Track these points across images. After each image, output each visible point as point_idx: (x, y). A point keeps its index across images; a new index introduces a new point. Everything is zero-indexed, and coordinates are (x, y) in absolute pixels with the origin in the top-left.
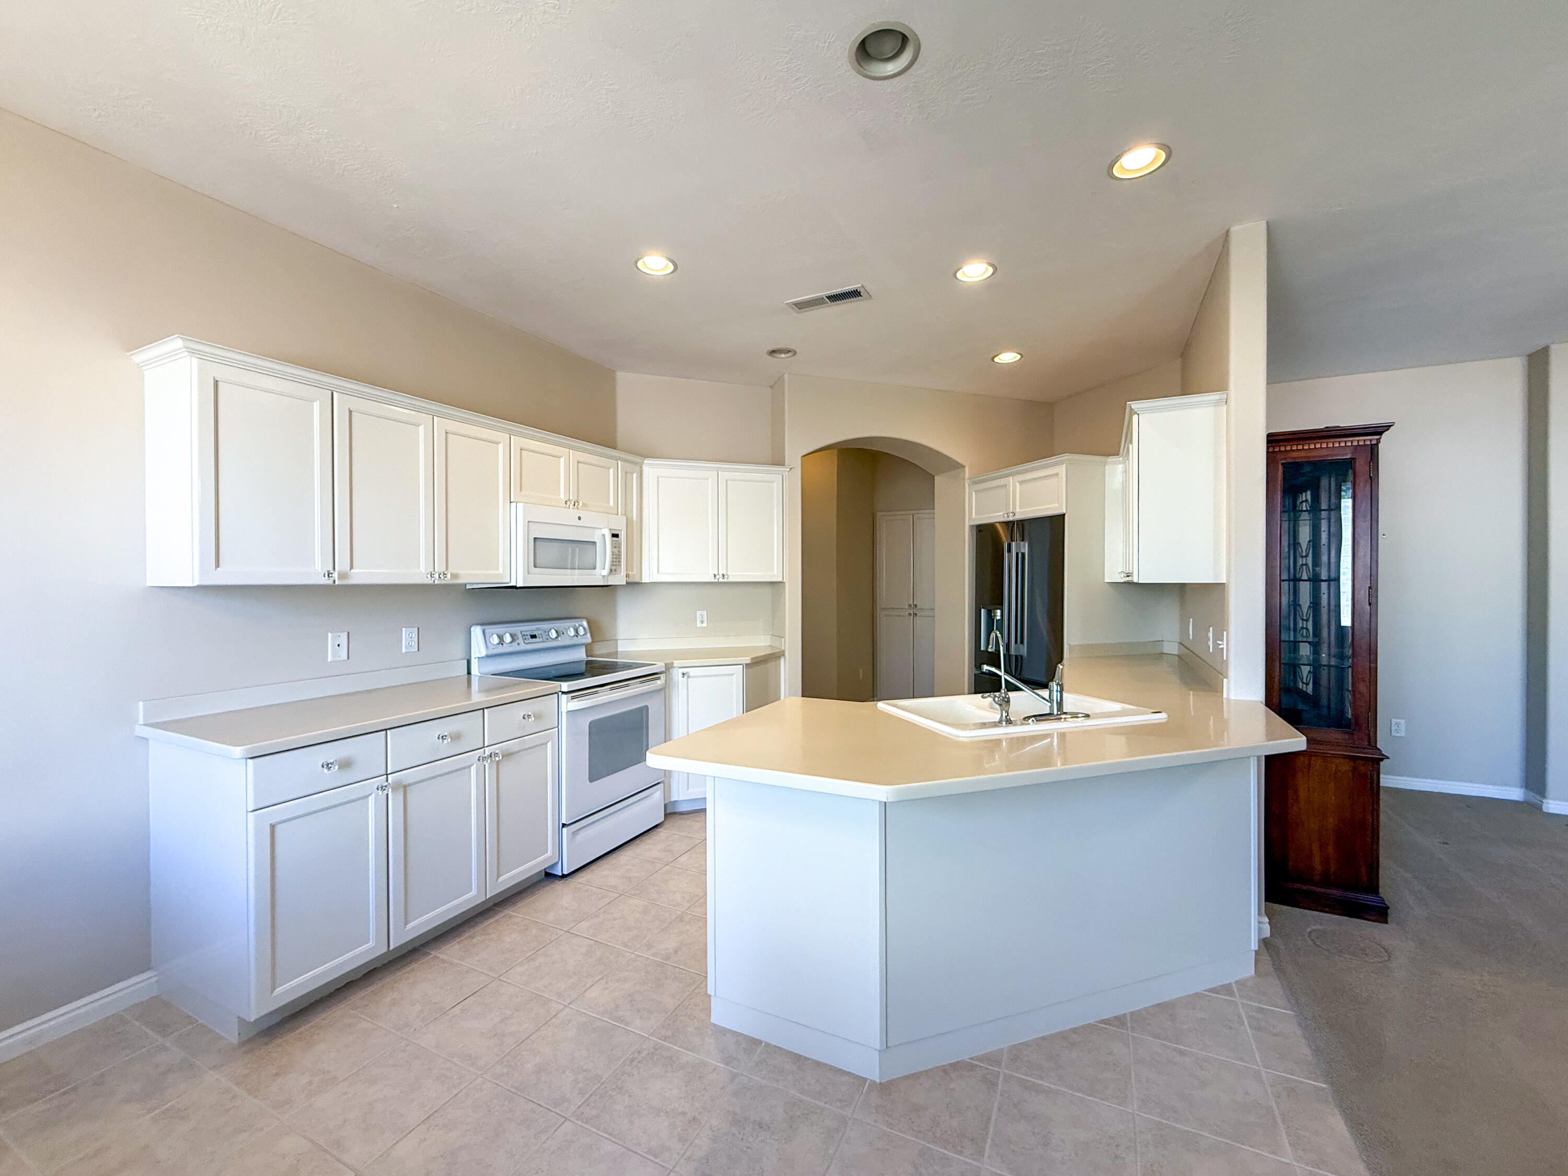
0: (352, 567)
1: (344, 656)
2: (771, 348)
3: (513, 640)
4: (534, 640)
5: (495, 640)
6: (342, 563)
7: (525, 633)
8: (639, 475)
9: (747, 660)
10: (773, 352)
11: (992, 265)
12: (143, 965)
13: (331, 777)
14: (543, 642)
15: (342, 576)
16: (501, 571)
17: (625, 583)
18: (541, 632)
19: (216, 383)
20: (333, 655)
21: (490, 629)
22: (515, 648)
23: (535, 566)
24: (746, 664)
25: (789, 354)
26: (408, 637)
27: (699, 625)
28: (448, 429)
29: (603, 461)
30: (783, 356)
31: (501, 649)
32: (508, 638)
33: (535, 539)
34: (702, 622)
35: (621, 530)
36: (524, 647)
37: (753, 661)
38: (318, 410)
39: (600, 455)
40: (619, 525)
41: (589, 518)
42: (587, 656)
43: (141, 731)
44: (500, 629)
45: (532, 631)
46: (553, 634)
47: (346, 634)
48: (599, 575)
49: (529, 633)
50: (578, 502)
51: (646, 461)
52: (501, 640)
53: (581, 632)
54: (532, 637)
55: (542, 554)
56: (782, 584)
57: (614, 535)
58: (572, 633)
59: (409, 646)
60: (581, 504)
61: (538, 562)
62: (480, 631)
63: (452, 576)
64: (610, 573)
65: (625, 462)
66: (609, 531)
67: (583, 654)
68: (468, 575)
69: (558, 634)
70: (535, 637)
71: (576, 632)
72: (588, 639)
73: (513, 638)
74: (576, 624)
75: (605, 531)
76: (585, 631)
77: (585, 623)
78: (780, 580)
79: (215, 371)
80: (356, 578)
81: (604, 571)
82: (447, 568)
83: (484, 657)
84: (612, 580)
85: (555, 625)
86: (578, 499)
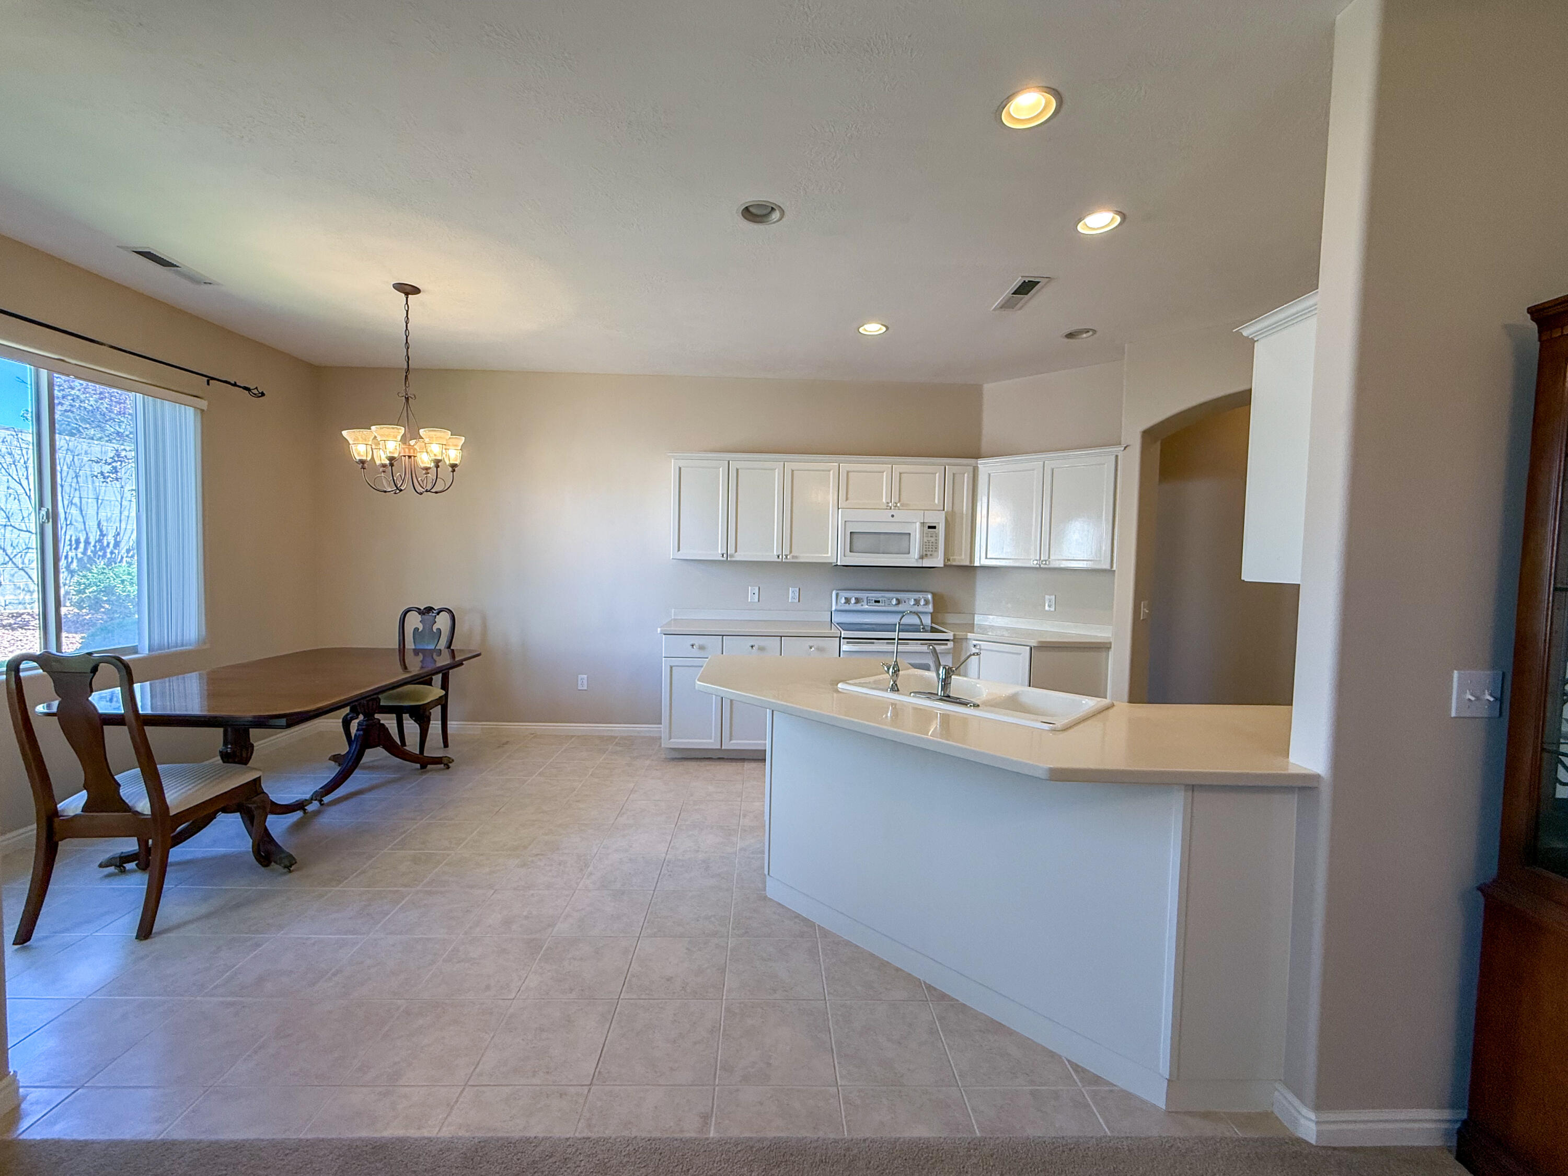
0: (736, 551)
1: (756, 600)
2: (1068, 331)
3: (856, 603)
4: (877, 604)
5: (843, 601)
6: (731, 550)
7: (871, 599)
8: (971, 475)
9: (1033, 643)
10: (1070, 335)
11: (1119, 213)
13: (695, 652)
14: (885, 606)
15: (734, 556)
16: (830, 554)
17: (942, 566)
18: (885, 599)
19: (680, 469)
20: (751, 598)
21: (840, 593)
22: (858, 607)
23: (850, 551)
24: (1034, 646)
25: (1091, 333)
26: (792, 593)
27: (1047, 608)
28: (793, 468)
29: (930, 469)
30: (1085, 335)
31: (847, 607)
32: (853, 601)
33: (852, 532)
34: (1049, 606)
35: (939, 523)
36: (866, 607)
37: (1040, 645)
38: (722, 472)
39: (926, 464)
40: (939, 519)
41: (900, 515)
42: (932, 623)
44: (848, 594)
45: (878, 598)
46: (894, 602)
47: (758, 588)
48: (912, 560)
49: (874, 599)
50: (899, 504)
51: (980, 461)
52: (848, 601)
53: (922, 602)
54: (876, 602)
55: (859, 544)
56: (1111, 572)
57: (930, 527)
58: (912, 602)
59: (793, 598)
60: (902, 505)
61: (855, 548)
62: (834, 593)
63: (793, 557)
64: (922, 557)
65: (953, 466)
66: (923, 524)
67: (927, 620)
68: (806, 556)
69: (899, 602)
70: (878, 602)
71: (917, 602)
72: (930, 608)
73: (858, 601)
74: (917, 596)
75: (918, 525)
76: (927, 602)
77: (930, 596)
78: (1107, 567)
79: (681, 463)
80: (738, 557)
81: (916, 556)
82: (791, 552)
83: (836, 610)
84: (927, 563)
85: (900, 596)
86: (899, 501)
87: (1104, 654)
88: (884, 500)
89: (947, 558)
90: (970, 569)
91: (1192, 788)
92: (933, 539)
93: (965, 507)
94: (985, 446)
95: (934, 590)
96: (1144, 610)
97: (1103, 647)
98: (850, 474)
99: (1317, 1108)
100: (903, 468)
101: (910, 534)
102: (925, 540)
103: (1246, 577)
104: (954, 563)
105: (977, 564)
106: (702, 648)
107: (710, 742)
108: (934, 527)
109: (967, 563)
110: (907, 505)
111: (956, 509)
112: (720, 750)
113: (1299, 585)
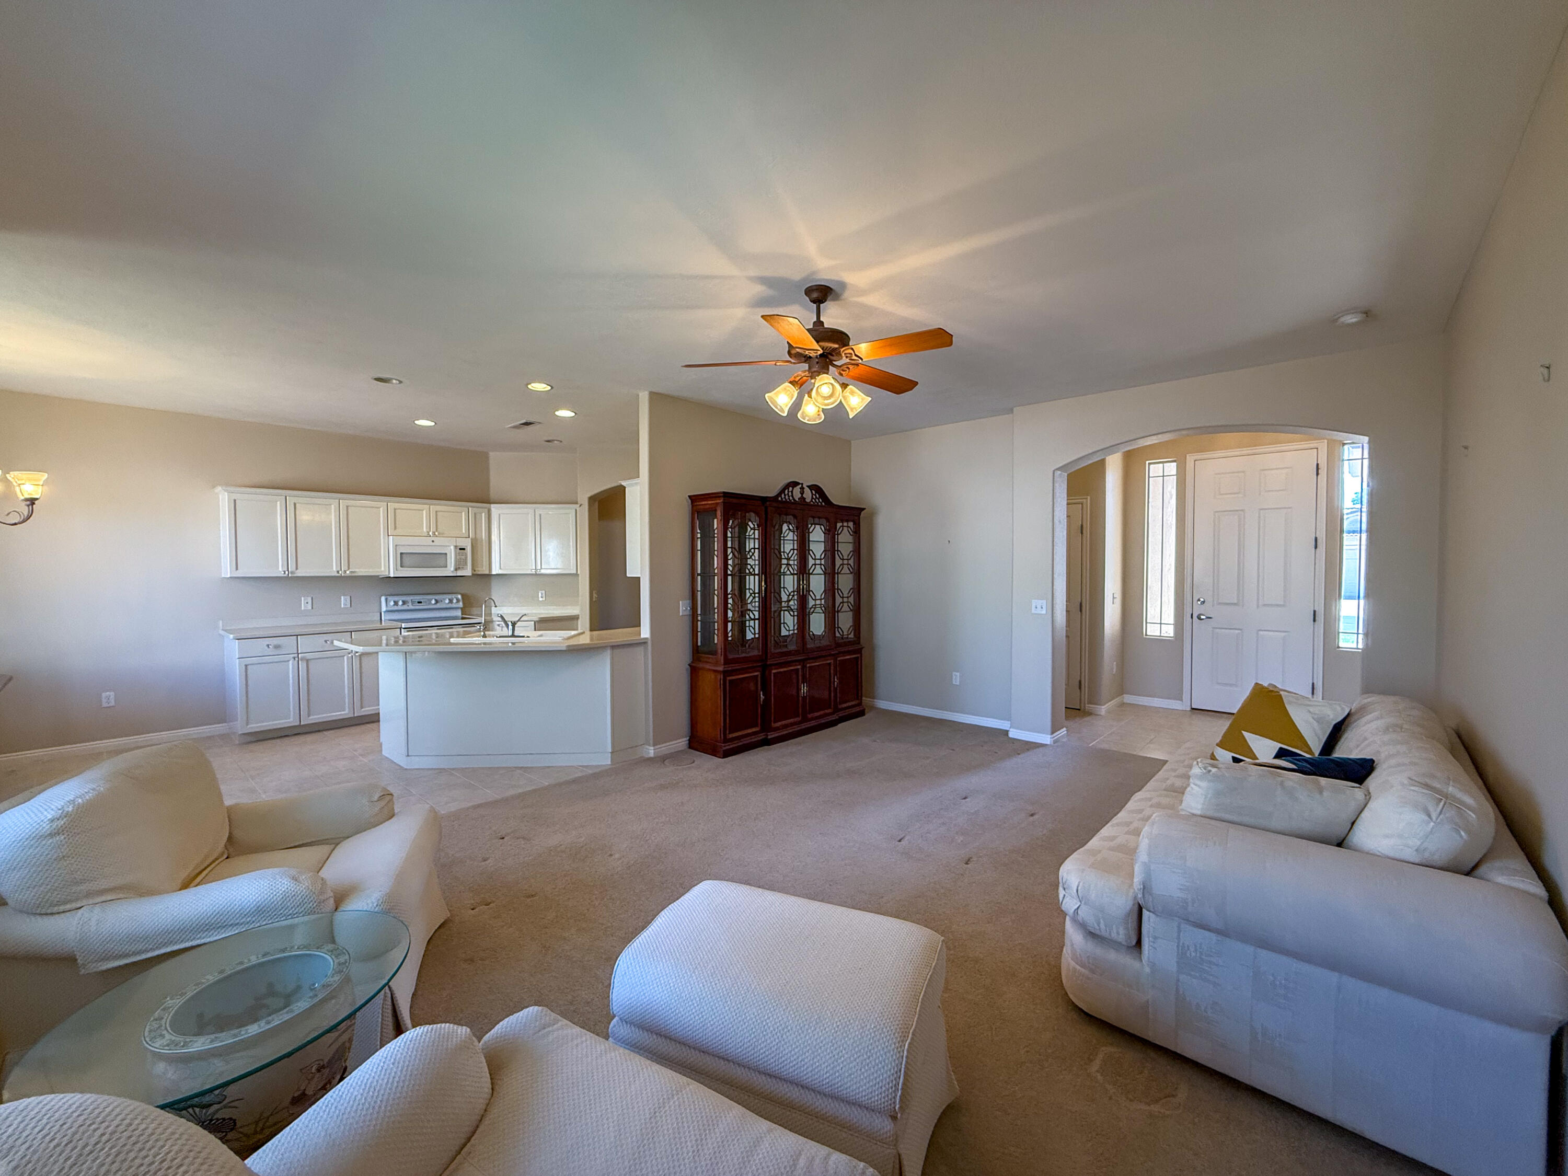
0: (297, 569)
1: (310, 608)
3: (402, 605)
4: (420, 604)
5: (392, 603)
6: (294, 567)
7: (414, 601)
8: (486, 514)
9: (536, 619)
11: (574, 411)
12: (223, 721)
13: (271, 651)
14: (426, 605)
15: (292, 573)
16: (383, 569)
17: (470, 575)
18: (426, 600)
19: (234, 501)
20: (305, 606)
21: (389, 598)
22: (405, 607)
23: (404, 567)
24: (537, 621)
26: (344, 601)
27: (541, 599)
28: (347, 505)
29: (457, 509)
31: (396, 608)
32: (400, 603)
33: (401, 554)
35: (466, 546)
36: (411, 607)
37: (540, 620)
38: (279, 505)
39: (453, 506)
40: (465, 543)
41: (438, 541)
42: (462, 613)
43: (222, 632)
44: (396, 598)
45: (420, 600)
46: (433, 602)
47: (311, 598)
48: (450, 571)
49: (417, 601)
50: (438, 533)
51: (492, 505)
52: (396, 603)
53: (455, 601)
54: (419, 602)
55: (407, 560)
56: (576, 575)
57: (460, 549)
58: (447, 601)
59: (345, 604)
60: (439, 534)
61: (404, 564)
62: (383, 599)
63: (351, 572)
64: (456, 569)
65: (473, 508)
66: (456, 547)
67: (459, 613)
68: (362, 571)
69: (437, 602)
70: (421, 602)
71: (451, 601)
72: (461, 604)
73: (404, 603)
74: (450, 596)
75: (452, 547)
76: (458, 601)
77: (460, 597)
78: (575, 572)
79: (234, 496)
80: (300, 573)
81: (452, 569)
82: (349, 569)
83: (387, 611)
84: (459, 573)
85: (437, 597)
86: (437, 530)
87: (575, 622)
88: (425, 530)
89: (473, 570)
90: (489, 576)
91: (613, 647)
92: (463, 557)
93: (484, 535)
94: (493, 495)
95: (462, 592)
96: (595, 595)
97: (575, 618)
98: (397, 511)
99: (654, 746)
100: (439, 508)
101: (446, 554)
102: (458, 557)
103: (628, 575)
104: (479, 573)
105: (494, 573)
106: (277, 647)
107: (291, 720)
108: (464, 549)
109: (487, 572)
110: (443, 534)
111: (478, 536)
112: (300, 726)
113: (639, 578)
